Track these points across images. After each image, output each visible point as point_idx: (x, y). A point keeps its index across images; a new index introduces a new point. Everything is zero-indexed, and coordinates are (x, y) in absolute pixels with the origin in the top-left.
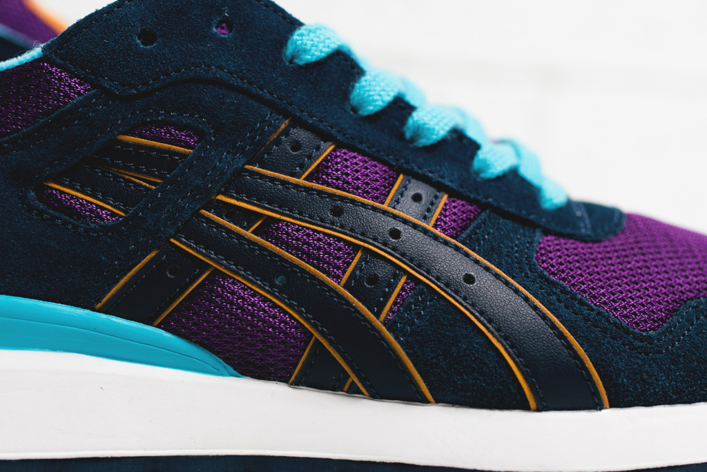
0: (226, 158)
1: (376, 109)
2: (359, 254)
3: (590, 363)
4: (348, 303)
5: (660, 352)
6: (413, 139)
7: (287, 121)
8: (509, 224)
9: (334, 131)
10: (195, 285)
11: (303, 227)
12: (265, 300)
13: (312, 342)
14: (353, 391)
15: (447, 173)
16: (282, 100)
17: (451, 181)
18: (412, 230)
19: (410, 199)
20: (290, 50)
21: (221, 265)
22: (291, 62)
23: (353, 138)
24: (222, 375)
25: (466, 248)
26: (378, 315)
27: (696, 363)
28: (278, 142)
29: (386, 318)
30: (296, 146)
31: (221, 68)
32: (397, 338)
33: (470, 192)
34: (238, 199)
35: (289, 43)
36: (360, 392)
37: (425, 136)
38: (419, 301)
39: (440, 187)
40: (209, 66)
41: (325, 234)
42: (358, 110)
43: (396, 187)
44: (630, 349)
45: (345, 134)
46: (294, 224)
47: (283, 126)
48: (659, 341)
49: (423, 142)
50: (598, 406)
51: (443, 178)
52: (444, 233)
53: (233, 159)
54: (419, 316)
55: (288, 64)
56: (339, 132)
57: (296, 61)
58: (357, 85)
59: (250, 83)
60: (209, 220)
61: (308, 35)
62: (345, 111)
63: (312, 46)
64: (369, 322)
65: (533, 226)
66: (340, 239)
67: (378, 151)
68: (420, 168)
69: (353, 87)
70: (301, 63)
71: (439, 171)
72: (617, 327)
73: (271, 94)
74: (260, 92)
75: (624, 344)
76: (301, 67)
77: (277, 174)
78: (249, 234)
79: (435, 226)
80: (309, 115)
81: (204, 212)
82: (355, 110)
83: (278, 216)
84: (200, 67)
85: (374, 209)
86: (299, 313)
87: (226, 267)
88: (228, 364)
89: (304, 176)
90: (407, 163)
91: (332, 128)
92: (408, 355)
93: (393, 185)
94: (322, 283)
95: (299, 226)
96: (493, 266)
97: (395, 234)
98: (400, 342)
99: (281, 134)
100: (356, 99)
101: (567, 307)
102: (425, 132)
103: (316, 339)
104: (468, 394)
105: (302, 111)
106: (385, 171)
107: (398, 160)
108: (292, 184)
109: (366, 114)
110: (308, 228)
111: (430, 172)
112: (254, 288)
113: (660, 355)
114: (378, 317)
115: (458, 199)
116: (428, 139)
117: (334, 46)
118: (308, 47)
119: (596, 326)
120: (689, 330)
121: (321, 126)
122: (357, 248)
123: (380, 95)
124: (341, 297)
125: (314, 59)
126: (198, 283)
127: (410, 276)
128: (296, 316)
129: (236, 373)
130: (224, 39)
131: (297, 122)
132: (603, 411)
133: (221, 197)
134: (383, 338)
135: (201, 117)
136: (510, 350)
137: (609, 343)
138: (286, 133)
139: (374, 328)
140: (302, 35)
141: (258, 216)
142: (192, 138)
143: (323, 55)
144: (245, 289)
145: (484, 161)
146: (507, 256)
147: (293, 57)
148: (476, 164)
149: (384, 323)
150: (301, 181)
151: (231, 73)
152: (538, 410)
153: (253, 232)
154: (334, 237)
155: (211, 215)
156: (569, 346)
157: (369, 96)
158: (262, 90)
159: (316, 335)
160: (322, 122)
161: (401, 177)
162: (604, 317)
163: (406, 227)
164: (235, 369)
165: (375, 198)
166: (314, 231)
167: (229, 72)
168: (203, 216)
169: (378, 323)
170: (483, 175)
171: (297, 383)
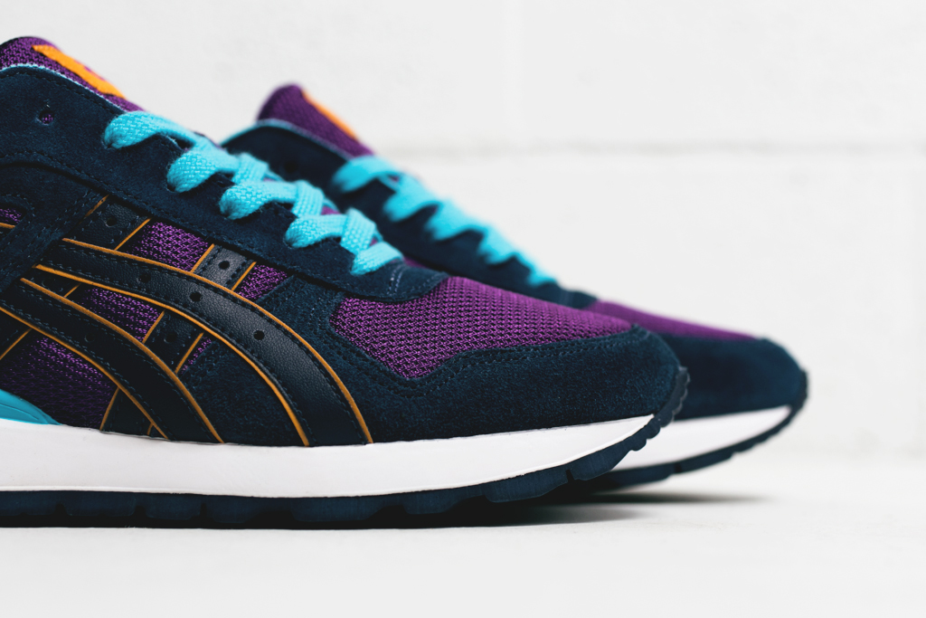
0: (45, 231)
1: (191, 186)
2: (162, 315)
3: (355, 405)
4: (148, 358)
5: (422, 395)
6: (228, 213)
7: (104, 199)
8: (312, 287)
9: (148, 207)
10: (14, 344)
11: (113, 292)
12: (76, 356)
13: (115, 394)
14: (154, 435)
15: (256, 243)
16: (98, 180)
17: (260, 250)
18: (212, 293)
19: (218, 267)
20: (107, 135)
21: (37, 326)
22: (110, 146)
23: (167, 213)
24: (42, 423)
25: (261, 309)
26: (173, 368)
27: (451, 404)
28: (95, 217)
29: (181, 370)
30: (113, 221)
31: (41, 153)
32: (189, 387)
33: (278, 260)
34: (55, 269)
35: (107, 129)
36: (160, 436)
37: (237, 210)
38: (211, 355)
39: (249, 256)
40: (31, 152)
41: (133, 298)
42: (175, 188)
43: (205, 255)
44: (395, 392)
45: (160, 210)
46: (106, 290)
47: (100, 203)
48: (421, 385)
49: (235, 215)
50: (363, 441)
51: (252, 248)
52: (245, 296)
53: (51, 233)
54: (211, 368)
55: (106, 148)
56: (154, 207)
57: (114, 145)
58: (173, 166)
59: (69, 166)
60: (28, 287)
61: (126, 123)
62: (161, 189)
63: (128, 131)
64: (164, 373)
65: (336, 289)
66: (146, 303)
67: (192, 224)
68: (230, 239)
69: (169, 167)
70: (118, 147)
71: (249, 241)
72: (386, 374)
73: (89, 175)
74: (78, 174)
75: (390, 389)
76: (118, 150)
77: (92, 246)
78: (64, 299)
79: (236, 291)
80: (125, 193)
81: (24, 280)
82: (172, 187)
83: (91, 283)
84: (22, 152)
85: (181, 275)
86: (105, 367)
87: (42, 328)
88: (47, 413)
89: (118, 247)
90: (218, 234)
91: (147, 204)
92: (198, 401)
93: (202, 254)
94: (126, 340)
95: (110, 291)
96: (284, 324)
97: (196, 297)
98: (191, 391)
99: (98, 209)
100: (172, 178)
101: (344, 358)
102: (237, 206)
103: (120, 390)
104: (250, 433)
105: (118, 190)
106: (196, 242)
107: (210, 232)
108: (105, 254)
109: (182, 191)
110: (118, 293)
111: (239, 242)
112: (66, 346)
113: (421, 398)
114: (173, 369)
115: (266, 266)
116: (240, 213)
117: (150, 132)
118: (124, 133)
119: (367, 374)
120: (452, 376)
121: (136, 202)
122: (160, 309)
123: (195, 174)
124: (142, 352)
125: (129, 143)
126: (17, 342)
127: (206, 334)
128: (102, 370)
129: (54, 421)
130: (45, 127)
131: (113, 200)
132: (368, 446)
133: (41, 267)
134: (176, 387)
135: (22, 197)
136: (286, 395)
137: (376, 387)
138: (102, 208)
139: (169, 378)
140: (120, 122)
141: (74, 283)
142: (15, 215)
143: (139, 140)
144: (60, 347)
145: (296, 231)
146: (301, 315)
147: (112, 142)
148: (289, 234)
149: (179, 375)
150: (115, 252)
151: (51, 157)
152: (311, 445)
153: (68, 298)
154: (140, 300)
155: (30, 282)
156: (338, 390)
157: (184, 175)
158: (79, 171)
159: (119, 386)
160: (137, 199)
161: (212, 246)
162: (376, 366)
163: (207, 291)
164: (53, 418)
165: (183, 266)
166: (123, 295)
167: (49, 156)
168: (23, 284)
169: (173, 375)
170: (295, 245)
171: (107, 429)
